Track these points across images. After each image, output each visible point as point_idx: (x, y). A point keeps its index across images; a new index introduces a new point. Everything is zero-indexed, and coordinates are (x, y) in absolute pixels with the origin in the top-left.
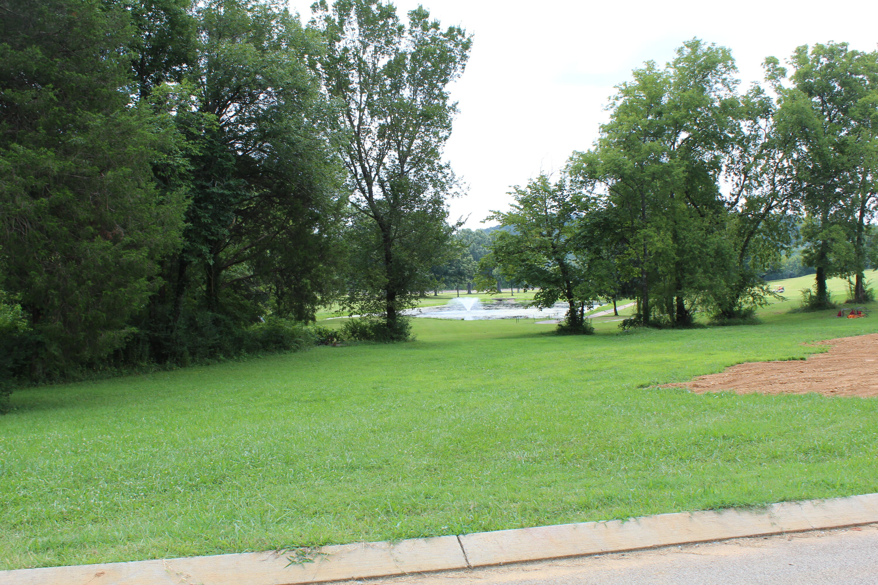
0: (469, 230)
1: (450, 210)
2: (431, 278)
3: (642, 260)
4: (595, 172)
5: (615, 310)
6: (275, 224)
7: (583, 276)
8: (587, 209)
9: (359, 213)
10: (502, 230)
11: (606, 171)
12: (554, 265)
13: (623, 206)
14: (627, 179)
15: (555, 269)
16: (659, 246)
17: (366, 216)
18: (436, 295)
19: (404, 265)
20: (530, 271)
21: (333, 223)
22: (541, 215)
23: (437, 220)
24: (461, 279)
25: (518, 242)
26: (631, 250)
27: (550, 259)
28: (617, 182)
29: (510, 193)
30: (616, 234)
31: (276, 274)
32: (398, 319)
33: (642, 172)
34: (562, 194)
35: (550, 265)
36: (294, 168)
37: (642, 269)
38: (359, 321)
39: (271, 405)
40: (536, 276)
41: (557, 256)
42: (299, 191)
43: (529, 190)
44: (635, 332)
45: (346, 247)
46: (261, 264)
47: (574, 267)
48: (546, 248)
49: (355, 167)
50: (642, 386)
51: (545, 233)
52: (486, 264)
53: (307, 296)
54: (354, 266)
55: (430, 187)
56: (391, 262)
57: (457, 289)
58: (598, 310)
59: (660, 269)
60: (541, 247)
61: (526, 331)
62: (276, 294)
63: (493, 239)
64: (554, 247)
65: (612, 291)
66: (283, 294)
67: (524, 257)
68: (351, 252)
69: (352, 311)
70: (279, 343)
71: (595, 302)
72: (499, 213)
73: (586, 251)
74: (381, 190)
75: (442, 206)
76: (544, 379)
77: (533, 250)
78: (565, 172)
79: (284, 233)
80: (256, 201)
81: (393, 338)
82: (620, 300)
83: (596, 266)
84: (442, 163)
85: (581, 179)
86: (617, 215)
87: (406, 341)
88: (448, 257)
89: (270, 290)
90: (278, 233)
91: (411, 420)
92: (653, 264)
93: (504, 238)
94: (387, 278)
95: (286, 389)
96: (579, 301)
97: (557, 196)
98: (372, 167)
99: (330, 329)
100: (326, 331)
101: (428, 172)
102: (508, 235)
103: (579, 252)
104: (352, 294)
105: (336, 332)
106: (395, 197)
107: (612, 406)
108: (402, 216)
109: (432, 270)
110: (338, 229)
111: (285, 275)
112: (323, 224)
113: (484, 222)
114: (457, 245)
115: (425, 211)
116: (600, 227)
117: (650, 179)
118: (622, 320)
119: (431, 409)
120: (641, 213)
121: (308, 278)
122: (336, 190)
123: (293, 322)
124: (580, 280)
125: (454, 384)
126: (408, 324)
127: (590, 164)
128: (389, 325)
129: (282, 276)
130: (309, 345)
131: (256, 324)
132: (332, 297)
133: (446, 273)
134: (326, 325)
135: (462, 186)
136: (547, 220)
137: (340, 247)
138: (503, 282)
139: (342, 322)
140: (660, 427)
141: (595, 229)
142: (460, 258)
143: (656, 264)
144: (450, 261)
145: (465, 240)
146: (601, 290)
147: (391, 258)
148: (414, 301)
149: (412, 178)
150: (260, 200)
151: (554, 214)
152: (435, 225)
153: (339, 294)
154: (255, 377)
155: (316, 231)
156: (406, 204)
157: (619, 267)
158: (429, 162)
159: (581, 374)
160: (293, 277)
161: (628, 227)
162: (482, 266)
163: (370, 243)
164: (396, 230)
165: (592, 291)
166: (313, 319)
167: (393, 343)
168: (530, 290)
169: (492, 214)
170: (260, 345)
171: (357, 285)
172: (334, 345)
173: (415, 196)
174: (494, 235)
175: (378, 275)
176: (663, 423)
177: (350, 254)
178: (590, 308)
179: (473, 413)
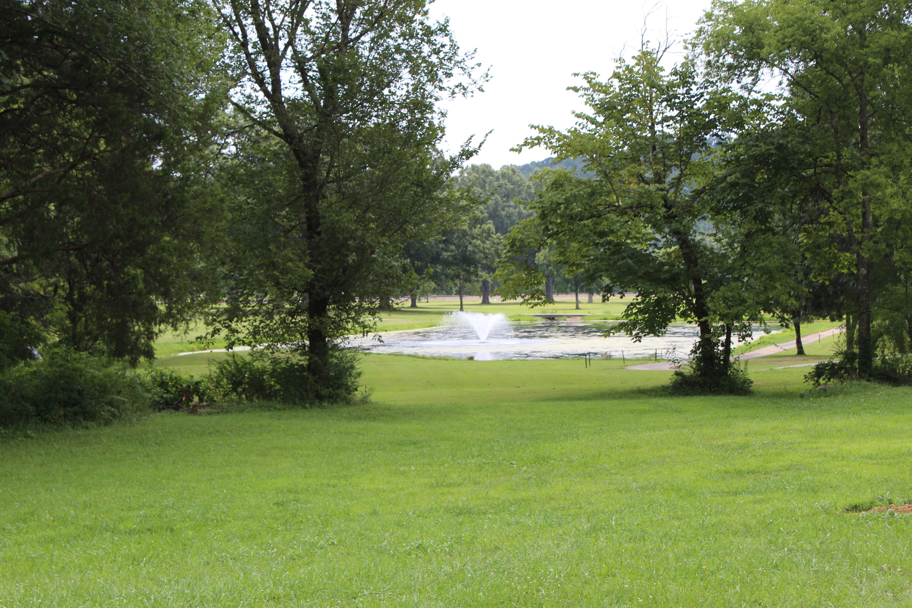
0: (488, 166)
1: (447, 123)
2: (405, 270)
3: (858, 236)
4: (761, 46)
5: (799, 342)
6: (66, 147)
7: (731, 270)
8: (740, 125)
9: (252, 127)
10: (558, 168)
11: (784, 44)
12: (668, 244)
13: (818, 120)
14: (828, 60)
15: (669, 254)
16: (895, 206)
17: (265, 133)
18: (414, 305)
19: (346, 240)
20: (616, 257)
21: (194, 148)
22: (640, 137)
23: (419, 144)
24: (468, 272)
25: (592, 194)
26: (833, 215)
27: (659, 231)
28: (806, 68)
29: (576, 90)
30: (803, 178)
31: (69, 255)
32: (332, 356)
33: (862, 46)
34: (688, 92)
35: (660, 244)
36: (110, 26)
37: (858, 255)
38: (248, 359)
39: (52, 541)
40: (630, 268)
41: (674, 225)
42: (121, 77)
43: (616, 83)
44: (841, 391)
45: (222, 201)
46: (36, 233)
47: (712, 250)
48: (652, 207)
49: (242, 27)
50: (856, 508)
51: (649, 175)
52: (522, 241)
53: (135, 304)
54: (239, 241)
55: (405, 73)
56: (319, 233)
57: (460, 293)
58: (761, 343)
59: (896, 256)
60: (640, 206)
61: (607, 386)
62: (69, 298)
63: (538, 186)
64: (668, 206)
65: (793, 302)
66: (83, 298)
67: (603, 226)
68: (231, 210)
69: (233, 339)
70: (73, 405)
71: (755, 325)
72: (551, 131)
73: (736, 216)
74: (298, 78)
75: (429, 116)
76: (644, 488)
77: (622, 212)
78: (694, 46)
79: (87, 168)
80: (26, 97)
81: (320, 398)
82: (810, 321)
83: (758, 247)
84: (432, 22)
85: (729, 59)
86: (806, 139)
87: (348, 402)
88: (442, 224)
89: (55, 291)
90: (74, 166)
91: (358, 574)
92: (883, 246)
93: (562, 185)
94: (309, 267)
95: (86, 506)
96: (721, 323)
97: (676, 97)
98: (280, 28)
99: (185, 376)
100: (177, 381)
101: (400, 41)
102: (570, 180)
103: (721, 217)
104: (233, 301)
105: (197, 383)
106: (330, 93)
107: (790, 550)
108: (344, 135)
109: (407, 252)
110: (205, 159)
111: (89, 258)
112: (172, 149)
113: (519, 151)
114: (462, 198)
115: (393, 125)
116: (767, 164)
117: (879, 61)
118: (814, 364)
119: (401, 550)
120: (858, 135)
121: (139, 266)
122: (202, 76)
123: (105, 359)
124: (723, 277)
125: (450, 497)
126: (352, 367)
127: (749, 29)
128: (312, 368)
129: (82, 261)
130: (139, 409)
131: (22, 364)
132: (189, 308)
133: (436, 259)
134: (176, 368)
135: (473, 72)
136: (654, 148)
137: (210, 199)
138: (557, 279)
139: (211, 360)
140: (895, 597)
141: (758, 170)
142: (466, 227)
143: (888, 246)
144: (444, 233)
145: (477, 190)
146: (768, 299)
147: (319, 225)
148: (367, 319)
149: (366, 53)
150: (34, 93)
151: (671, 136)
152: (413, 156)
153: (206, 301)
154: (19, 479)
155: (157, 164)
156: (353, 109)
157: (807, 250)
158: (403, 20)
159: (724, 479)
160: (105, 264)
161: (830, 165)
162: (513, 245)
163: (275, 191)
164: (331, 166)
165: (750, 302)
166: (149, 354)
167: (321, 407)
168: (615, 298)
169: (535, 133)
170: (31, 408)
171: (246, 281)
172: (194, 411)
173: (372, 93)
174: (541, 178)
175: (291, 260)
176: (902, 590)
177: (230, 216)
178: (743, 338)
179: (490, 560)
